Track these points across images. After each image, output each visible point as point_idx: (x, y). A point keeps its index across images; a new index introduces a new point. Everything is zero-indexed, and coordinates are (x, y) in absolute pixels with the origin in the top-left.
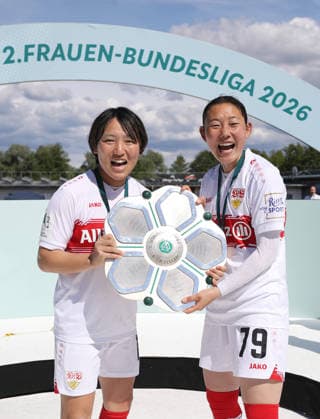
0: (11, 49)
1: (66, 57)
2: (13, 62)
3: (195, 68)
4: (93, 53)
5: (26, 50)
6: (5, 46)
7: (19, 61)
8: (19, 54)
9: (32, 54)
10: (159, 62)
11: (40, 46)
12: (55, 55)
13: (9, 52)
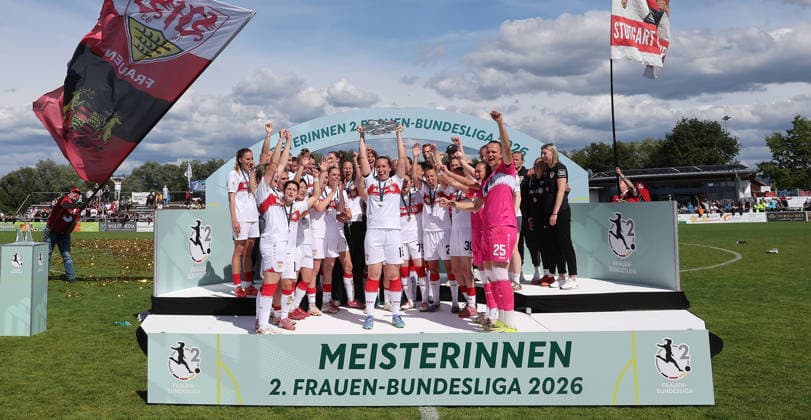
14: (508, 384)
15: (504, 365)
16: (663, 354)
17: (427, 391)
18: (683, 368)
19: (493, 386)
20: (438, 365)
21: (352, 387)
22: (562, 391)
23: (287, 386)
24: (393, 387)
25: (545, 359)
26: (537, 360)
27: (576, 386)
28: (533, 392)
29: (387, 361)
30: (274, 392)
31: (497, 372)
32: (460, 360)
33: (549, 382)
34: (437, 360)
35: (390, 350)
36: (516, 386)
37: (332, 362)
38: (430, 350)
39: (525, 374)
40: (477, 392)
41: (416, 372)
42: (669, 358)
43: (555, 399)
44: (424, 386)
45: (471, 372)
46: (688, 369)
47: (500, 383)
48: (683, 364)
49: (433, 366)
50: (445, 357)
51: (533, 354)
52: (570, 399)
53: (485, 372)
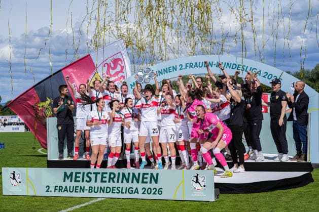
14: (134, 190)
15: (132, 182)
16: (195, 180)
17: (103, 192)
18: (202, 185)
19: (128, 190)
20: (107, 182)
21: (75, 189)
22: (154, 194)
23: (52, 188)
24: (91, 190)
25: (148, 180)
26: (145, 180)
27: (160, 192)
28: (143, 193)
29: (88, 179)
30: (47, 191)
31: (130, 185)
32: (115, 180)
33: (149, 190)
34: (107, 179)
35: (89, 175)
36: (137, 191)
37: (68, 179)
38: (104, 175)
39: (140, 186)
40: (122, 193)
41: (99, 184)
42: (197, 182)
43: (152, 197)
44: (102, 190)
45: (120, 185)
46: (204, 186)
47: (131, 189)
48: (202, 184)
49: (105, 182)
50: (110, 178)
51: (143, 178)
52: (157, 197)
53: (125, 185)
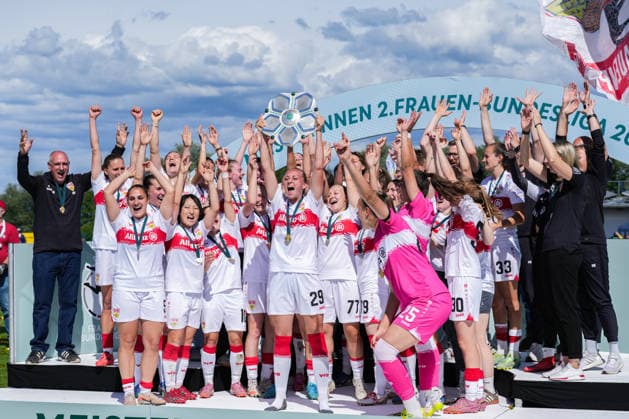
0: (385, 104)
1: (431, 109)
2: (386, 115)
3: (547, 111)
4: (453, 102)
5: (397, 104)
6: (380, 101)
7: (391, 114)
8: (391, 108)
9: (402, 107)
10: (513, 107)
11: (408, 100)
12: (421, 107)
13: (383, 106)
